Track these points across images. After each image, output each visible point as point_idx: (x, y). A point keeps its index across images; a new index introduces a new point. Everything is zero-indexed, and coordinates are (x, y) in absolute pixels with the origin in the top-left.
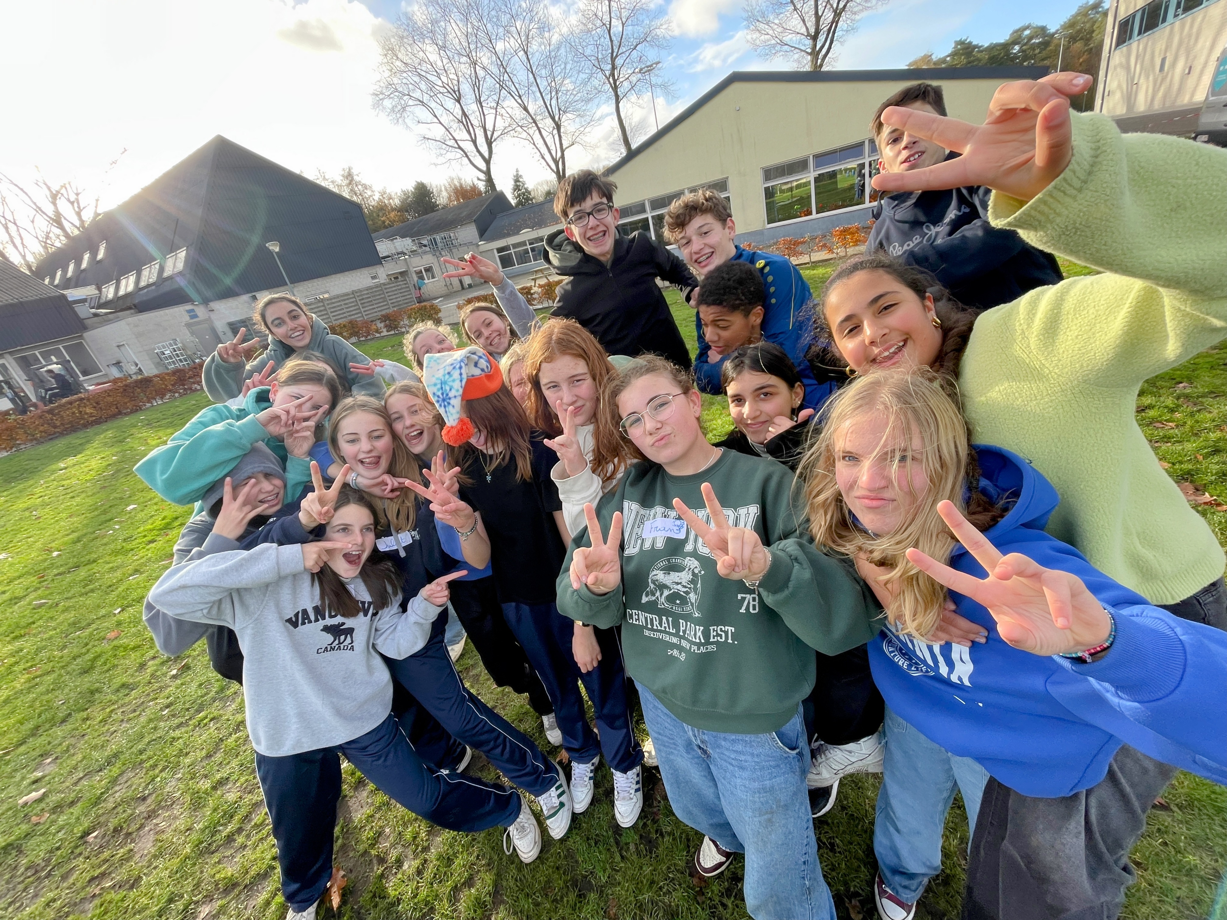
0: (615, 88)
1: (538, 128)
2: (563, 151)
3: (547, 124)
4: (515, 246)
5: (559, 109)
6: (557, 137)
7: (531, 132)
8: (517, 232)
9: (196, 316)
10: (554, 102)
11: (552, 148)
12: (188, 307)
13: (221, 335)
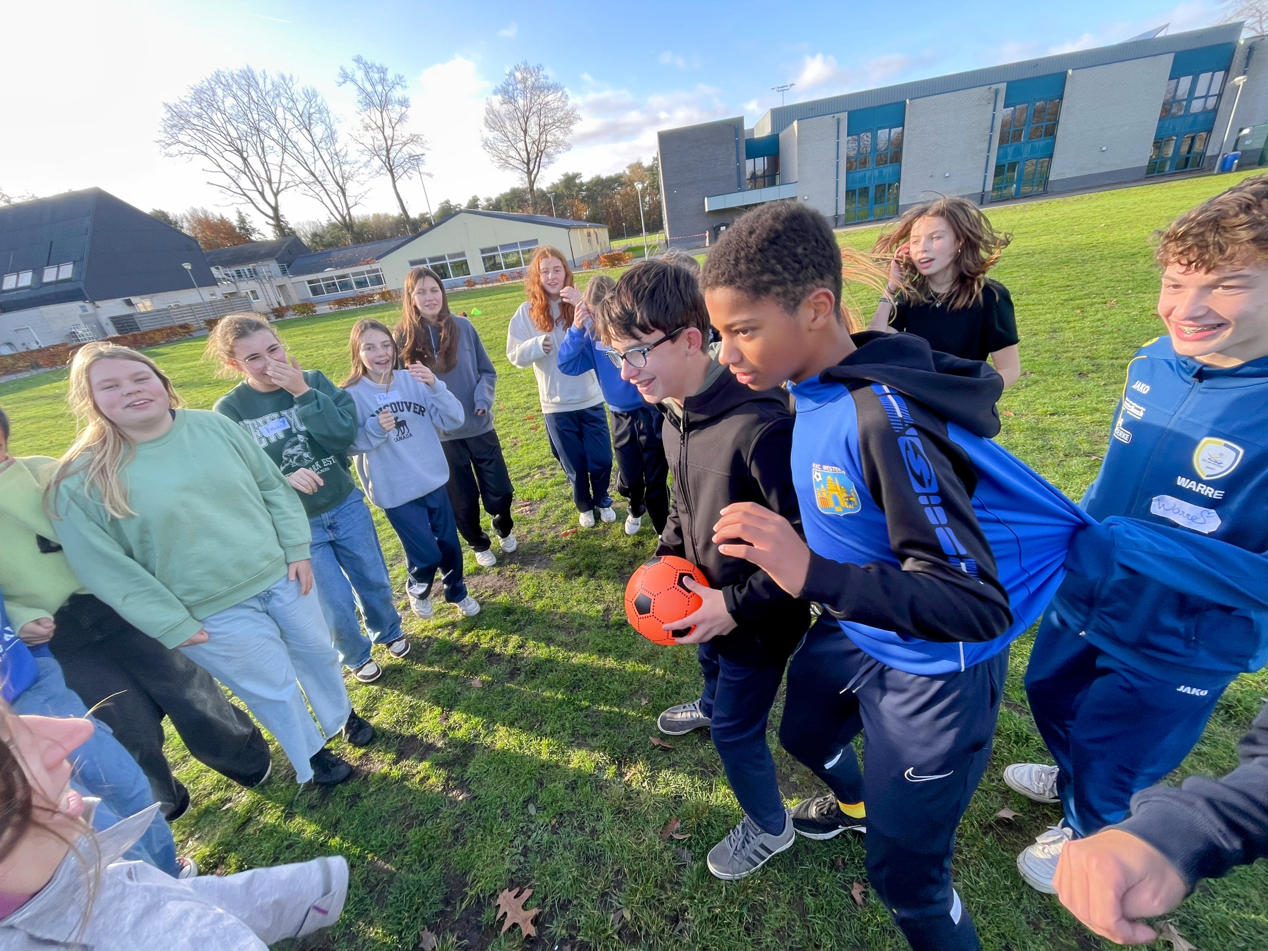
0: (391, 171)
1: (325, 190)
2: (348, 209)
3: (331, 186)
4: (324, 280)
5: (343, 177)
6: (342, 198)
7: (317, 190)
8: (321, 270)
9: (86, 311)
10: (337, 170)
11: (338, 205)
12: (81, 303)
13: (104, 325)
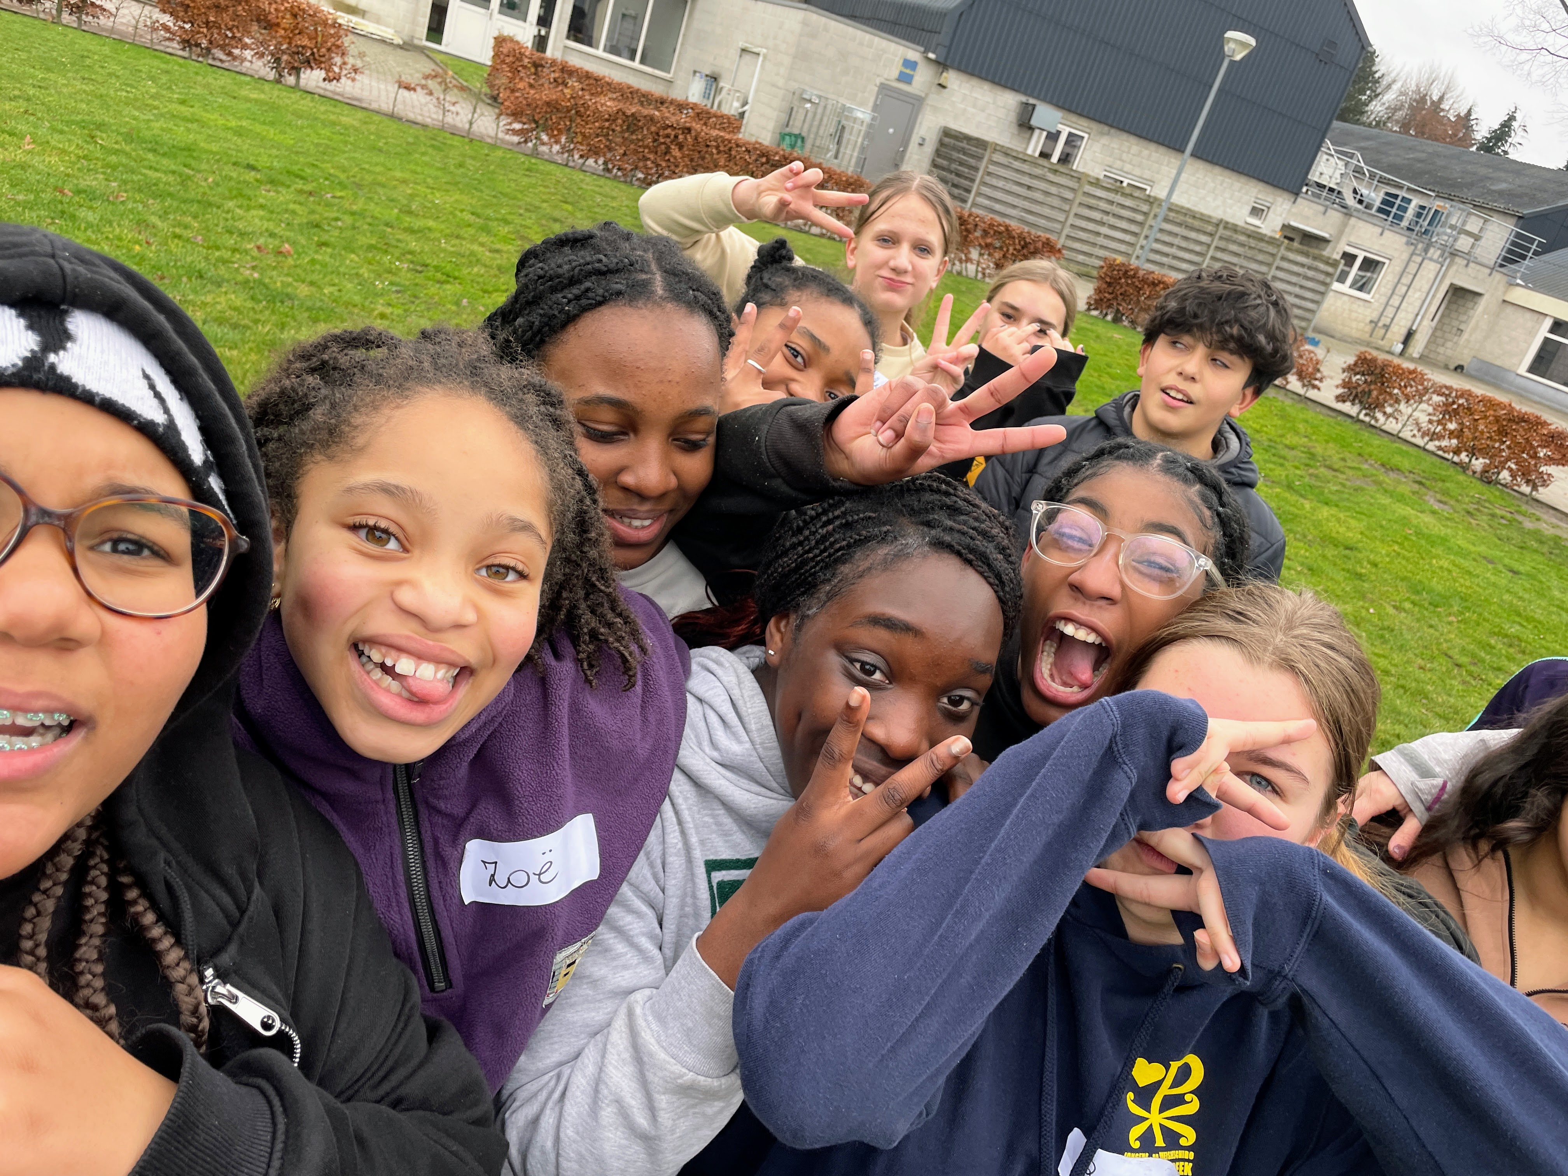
9: (908, 80)
12: (913, 54)
13: (915, 140)
